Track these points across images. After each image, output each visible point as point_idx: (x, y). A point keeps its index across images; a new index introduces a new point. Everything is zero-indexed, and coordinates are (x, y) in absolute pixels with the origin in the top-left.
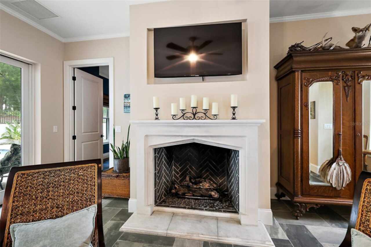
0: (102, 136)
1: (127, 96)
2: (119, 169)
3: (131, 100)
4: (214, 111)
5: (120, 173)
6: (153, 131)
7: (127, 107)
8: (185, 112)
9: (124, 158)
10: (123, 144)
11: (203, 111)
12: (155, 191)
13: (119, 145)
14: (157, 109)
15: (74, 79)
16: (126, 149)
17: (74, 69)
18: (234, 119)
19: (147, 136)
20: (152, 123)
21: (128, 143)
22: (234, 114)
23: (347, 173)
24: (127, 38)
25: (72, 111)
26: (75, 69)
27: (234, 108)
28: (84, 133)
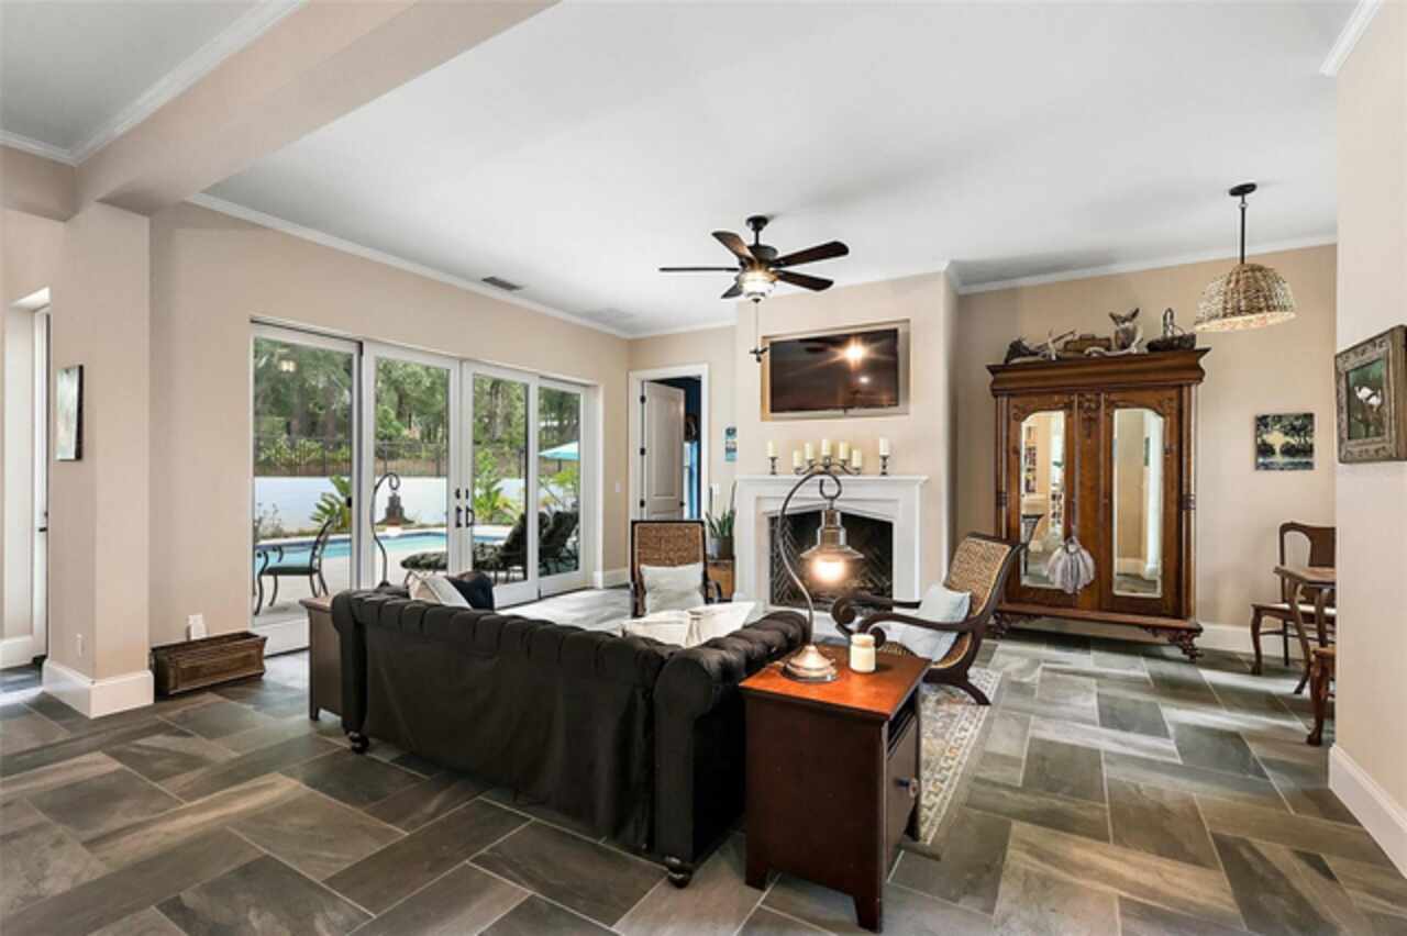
0: (682, 504)
1: (731, 432)
2: (719, 554)
3: (738, 439)
4: (856, 462)
5: (719, 559)
6: (769, 491)
7: (730, 450)
8: (814, 463)
9: (725, 538)
10: (724, 515)
11: (841, 463)
12: (772, 583)
13: (717, 515)
14: (773, 459)
15: (643, 399)
16: (728, 522)
17: (643, 382)
18: (884, 474)
19: (758, 499)
20: (766, 481)
21: (733, 512)
22: (884, 467)
23: (1086, 567)
24: (732, 329)
25: (639, 456)
26: (646, 384)
27: (884, 458)
28: (657, 495)
